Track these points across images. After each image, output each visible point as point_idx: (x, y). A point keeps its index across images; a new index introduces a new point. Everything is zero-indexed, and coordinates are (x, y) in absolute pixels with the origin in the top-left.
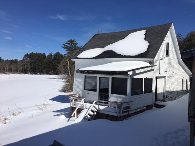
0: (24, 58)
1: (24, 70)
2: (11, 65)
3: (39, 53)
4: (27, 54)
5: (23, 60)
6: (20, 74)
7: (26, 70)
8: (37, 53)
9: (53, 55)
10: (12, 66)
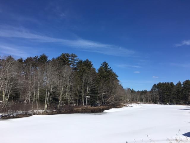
0: (152, 88)
1: (154, 100)
2: (142, 95)
3: (167, 82)
4: (155, 84)
5: (152, 90)
6: (150, 104)
7: (155, 100)
8: (165, 83)
9: (182, 83)
10: (143, 97)
